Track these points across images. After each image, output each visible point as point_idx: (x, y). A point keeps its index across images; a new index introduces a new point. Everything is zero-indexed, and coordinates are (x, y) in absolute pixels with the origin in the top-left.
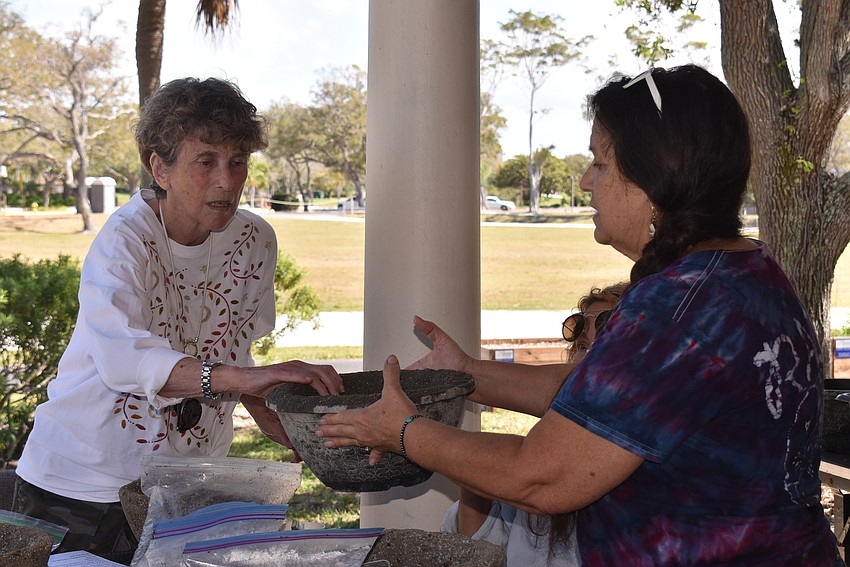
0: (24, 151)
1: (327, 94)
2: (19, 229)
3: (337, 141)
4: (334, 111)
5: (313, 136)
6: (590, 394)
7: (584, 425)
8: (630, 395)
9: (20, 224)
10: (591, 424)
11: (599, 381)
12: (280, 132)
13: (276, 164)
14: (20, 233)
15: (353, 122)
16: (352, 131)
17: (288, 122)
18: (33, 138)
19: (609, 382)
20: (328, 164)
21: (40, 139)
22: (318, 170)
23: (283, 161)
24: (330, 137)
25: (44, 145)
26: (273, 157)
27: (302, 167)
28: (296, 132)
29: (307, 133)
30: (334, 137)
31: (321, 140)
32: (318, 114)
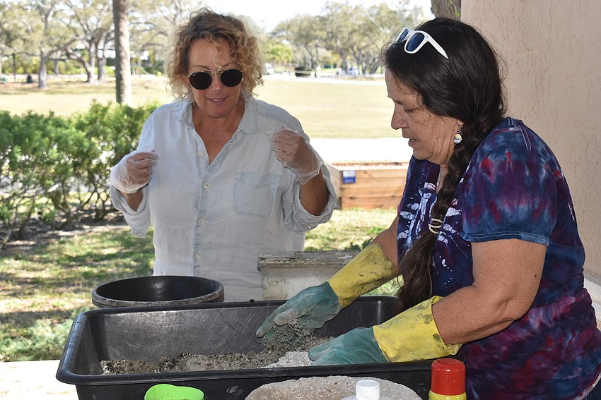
0: (151, 42)
1: (327, 7)
2: (146, 88)
3: (333, 36)
4: (331, 18)
5: (318, 33)
6: (511, 217)
7: (519, 238)
8: (536, 206)
9: (147, 85)
10: (523, 235)
11: (511, 207)
12: (300, 30)
13: (299, 49)
14: (147, 90)
15: (342, 24)
16: (342, 29)
17: (305, 24)
18: (156, 35)
19: (518, 204)
20: (328, 49)
21: (160, 35)
22: (323, 52)
23: (302, 48)
24: (328, 33)
25: (163, 39)
26: (297, 45)
27: (314, 52)
28: (309, 31)
29: (315, 31)
30: (332, 32)
31: (324, 35)
32: (323, 20)
